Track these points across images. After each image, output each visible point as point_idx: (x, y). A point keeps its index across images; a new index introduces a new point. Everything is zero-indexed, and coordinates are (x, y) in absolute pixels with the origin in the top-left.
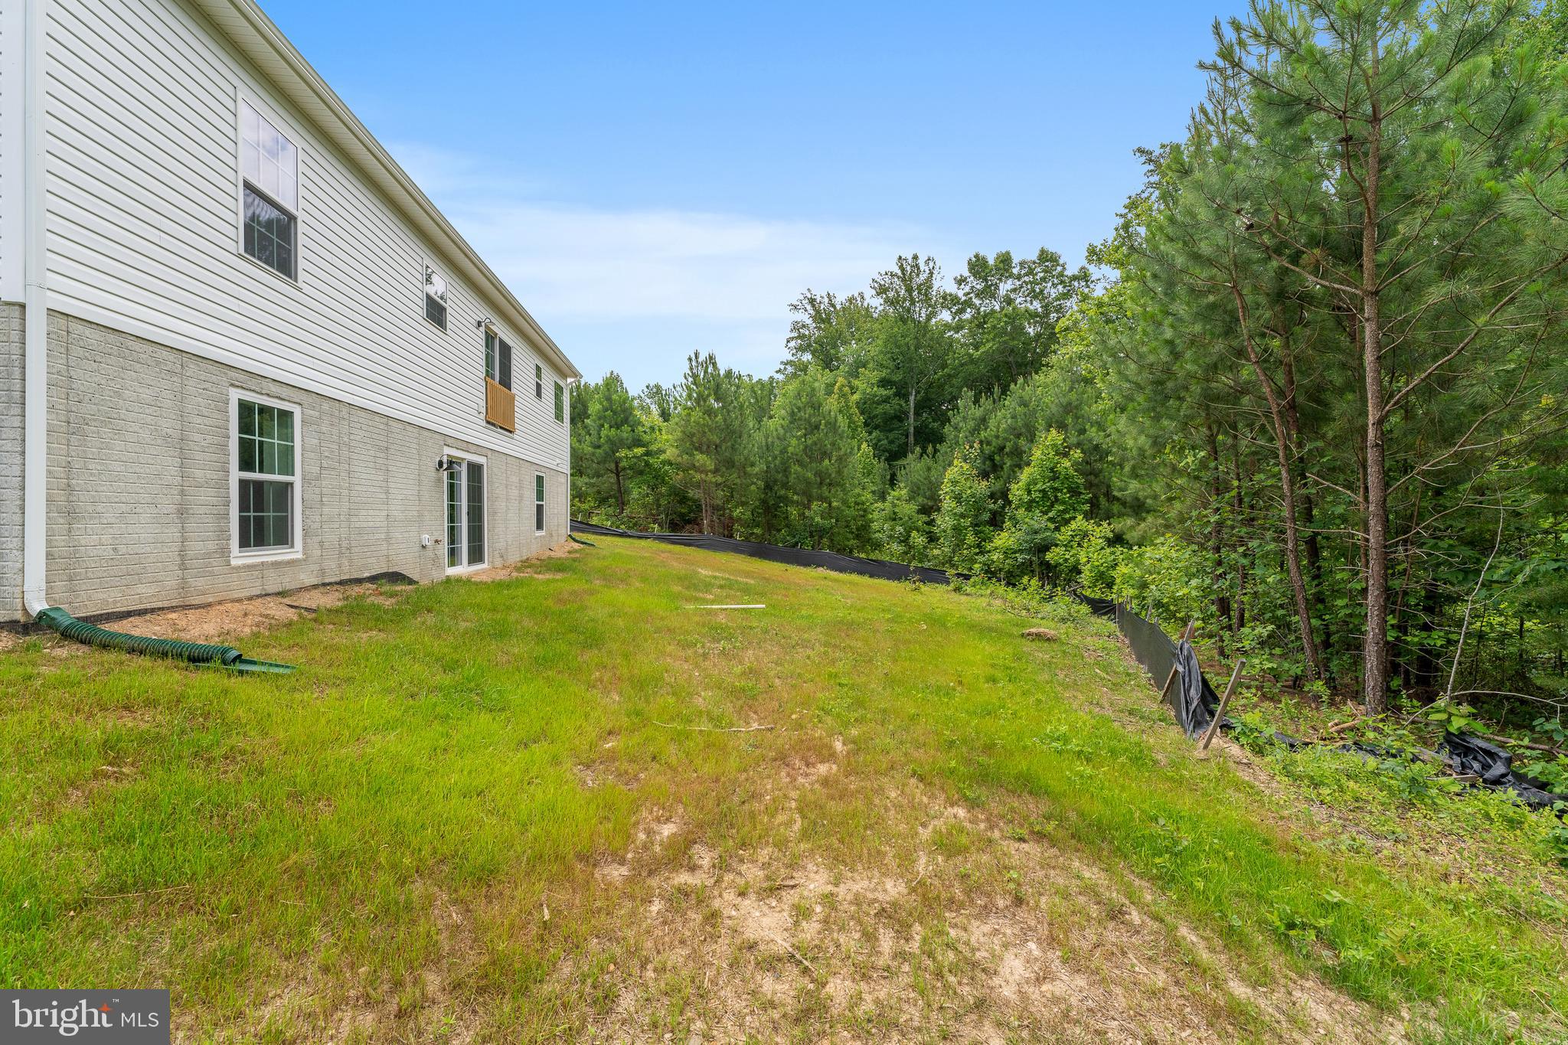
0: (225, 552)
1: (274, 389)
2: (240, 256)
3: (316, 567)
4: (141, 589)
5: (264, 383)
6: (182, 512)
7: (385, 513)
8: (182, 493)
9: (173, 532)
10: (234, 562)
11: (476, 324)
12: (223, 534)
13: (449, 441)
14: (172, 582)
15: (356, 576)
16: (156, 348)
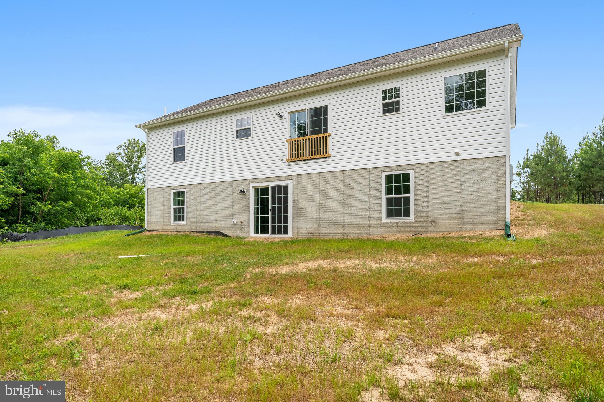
0: (170, 222)
1: (179, 187)
2: (173, 164)
3: (189, 227)
4: (158, 227)
5: (177, 187)
6: (163, 215)
7: (215, 213)
8: (163, 212)
9: (162, 218)
10: (172, 224)
11: (279, 118)
12: (170, 219)
13: (252, 181)
14: (161, 227)
15: (201, 230)
16: (159, 189)
